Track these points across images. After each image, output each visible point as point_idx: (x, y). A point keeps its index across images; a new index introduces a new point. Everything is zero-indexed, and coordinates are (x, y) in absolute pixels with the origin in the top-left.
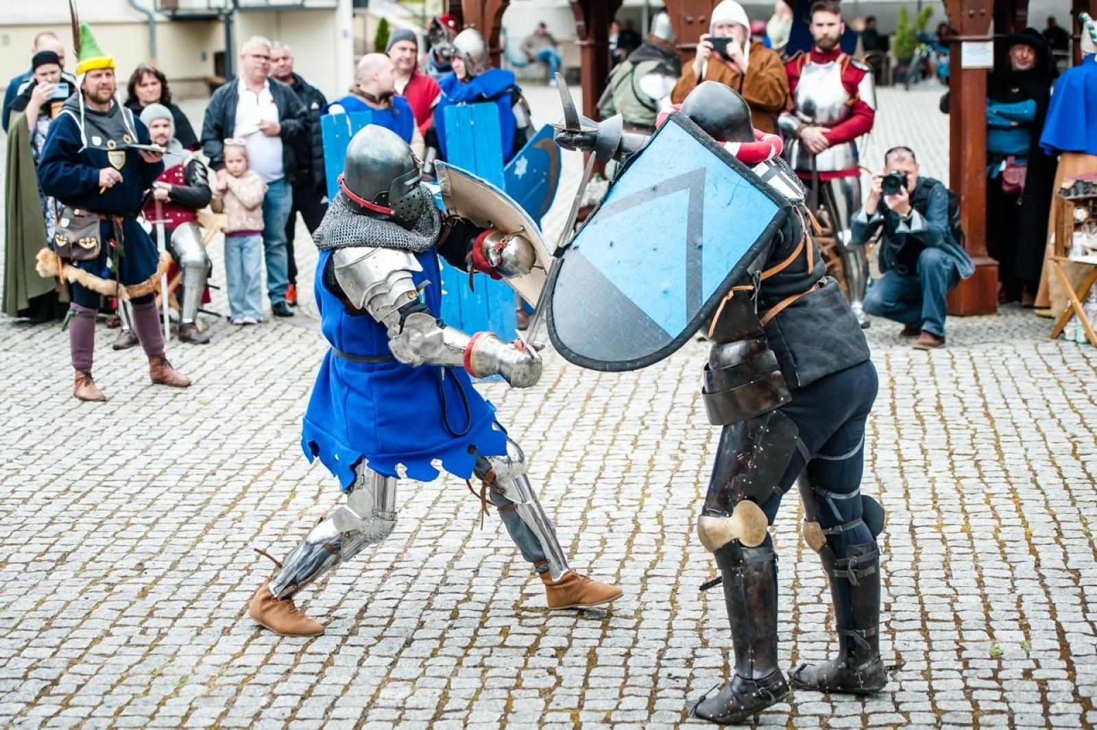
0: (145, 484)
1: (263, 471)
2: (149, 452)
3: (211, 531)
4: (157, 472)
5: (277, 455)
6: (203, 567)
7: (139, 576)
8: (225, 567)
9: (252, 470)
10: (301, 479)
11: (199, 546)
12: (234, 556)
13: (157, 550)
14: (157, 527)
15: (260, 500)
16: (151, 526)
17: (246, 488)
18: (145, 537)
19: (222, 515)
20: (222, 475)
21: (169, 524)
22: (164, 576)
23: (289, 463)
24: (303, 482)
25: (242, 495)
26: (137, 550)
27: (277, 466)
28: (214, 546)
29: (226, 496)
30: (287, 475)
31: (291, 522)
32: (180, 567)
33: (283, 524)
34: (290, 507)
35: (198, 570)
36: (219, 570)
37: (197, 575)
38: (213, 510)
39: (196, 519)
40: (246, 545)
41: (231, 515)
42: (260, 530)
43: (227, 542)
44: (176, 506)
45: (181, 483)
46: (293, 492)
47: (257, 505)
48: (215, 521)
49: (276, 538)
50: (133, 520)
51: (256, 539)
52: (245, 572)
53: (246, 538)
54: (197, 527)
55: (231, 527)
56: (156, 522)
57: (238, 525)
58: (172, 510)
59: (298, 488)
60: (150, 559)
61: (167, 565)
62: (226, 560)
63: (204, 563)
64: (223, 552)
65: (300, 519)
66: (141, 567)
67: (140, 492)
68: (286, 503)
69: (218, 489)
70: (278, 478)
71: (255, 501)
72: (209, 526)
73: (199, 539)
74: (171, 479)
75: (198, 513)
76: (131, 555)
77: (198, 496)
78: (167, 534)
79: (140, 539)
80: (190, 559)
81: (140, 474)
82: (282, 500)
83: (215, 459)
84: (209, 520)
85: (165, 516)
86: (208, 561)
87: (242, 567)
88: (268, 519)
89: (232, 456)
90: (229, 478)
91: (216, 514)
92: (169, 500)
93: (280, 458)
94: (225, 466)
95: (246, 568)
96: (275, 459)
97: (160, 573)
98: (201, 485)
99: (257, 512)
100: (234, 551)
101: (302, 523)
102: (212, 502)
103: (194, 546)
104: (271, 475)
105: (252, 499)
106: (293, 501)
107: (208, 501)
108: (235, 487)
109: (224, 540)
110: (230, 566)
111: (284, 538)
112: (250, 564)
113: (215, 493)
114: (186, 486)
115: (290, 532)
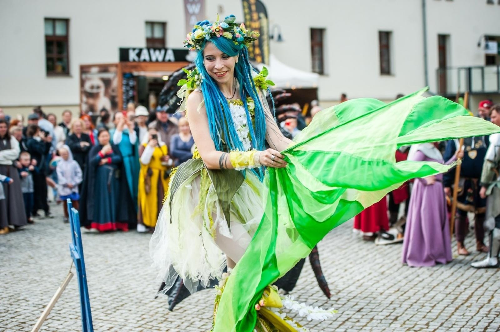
0: (430, 289)
1: (480, 287)
2: (432, 276)
3: (458, 311)
4: (435, 284)
5: (486, 280)
6: (454, 326)
7: (427, 328)
8: (463, 326)
9: (475, 286)
10: (496, 291)
11: (453, 317)
12: (467, 322)
13: (435, 317)
14: (435, 308)
15: (479, 298)
16: (433, 307)
17: (473, 293)
18: (430, 312)
19: (462, 304)
20: (462, 287)
21: (440, 306)
22: (438, 328)
23: (491, 284)
24: (497, 292)
25: (471, 297)
26: (427, 317)
27: (486, 285)
28: (459, 317)
29: (465, 296)
30: (490, 289)
31: (491, 309)
32: (444, 325)
33: (488, 309)
34: (491, 302)
35: (452, 327)
36: (461, 328)
37: (452, 329)
38: (459, 302)
39: (451, 305)
40: (472, 317)
41: (466, 304)
42: (478, 312)
43: (464, 316)
44: (443, 299)
45: (445, 290)
46: (493, 297)
47: (477, 301)
48: (459, 307)
49: (485, 315)
50: (425, 304)
51: (477, 315)
52: (472, 329)
53: (473, 314)
54: (451, 309)
55: (466, 310)
56: (435, 306)
57: (469, 309)
58: (441, 301)
59: (495, 295)
60: (432, 321)
61: (439, 324)
62: (464, 323)
63: (454, 324)
64: (462, 320)
65: (496, 307)
66: (428, 324)
67: (428, 293)
68: (489, 301)
69: (461, 293)
70: (486, 289)
71: (477, 299)
72: (457, 309)
73: (453, 314)
74: (441, 288)
75: (452, 303)
76: (424, 319)
77: (452, 296)
78: (440, 311)
79: (428, 312)
80: (449, 322)
81: (428, 285)
82: (488, 299)
83: (460, 280)
84: (457, 306)
85: (438, 303)
86: (456, 323)
87: (471, 327)
88: (482, 307)
89: (467, 279)
90: (465, 289)
91: (460, 304)
92: (440, 297)
93: (487, 281)
94: (464, 283)
95: (472, 328)
96: (485, 282)
97: (436, 327)
98: (454, 291)
99: (477, 304)
100: (467, 320)
101: (496, 310)
102: (458, 298)
103: (450, 317)
104: (483, 288)
105: (475, 298)
106: (492, 300)
107: (456, 298)
108: (468, 292)
109: (463, 315)
110: (465, 326)
111: (489, 316)
112: (474, 326)
113: (459, 295)
114: (448, 291)
115: (491, 313)
